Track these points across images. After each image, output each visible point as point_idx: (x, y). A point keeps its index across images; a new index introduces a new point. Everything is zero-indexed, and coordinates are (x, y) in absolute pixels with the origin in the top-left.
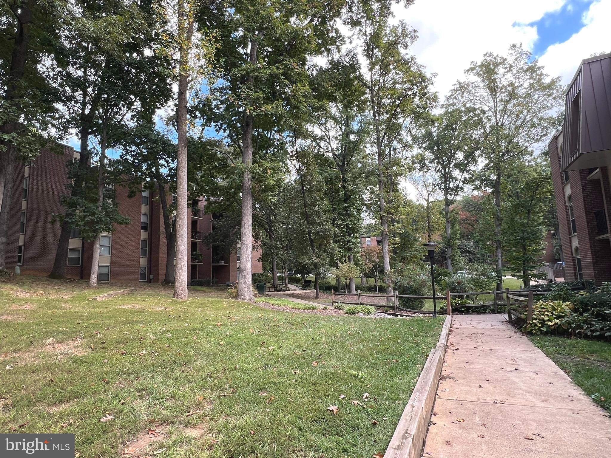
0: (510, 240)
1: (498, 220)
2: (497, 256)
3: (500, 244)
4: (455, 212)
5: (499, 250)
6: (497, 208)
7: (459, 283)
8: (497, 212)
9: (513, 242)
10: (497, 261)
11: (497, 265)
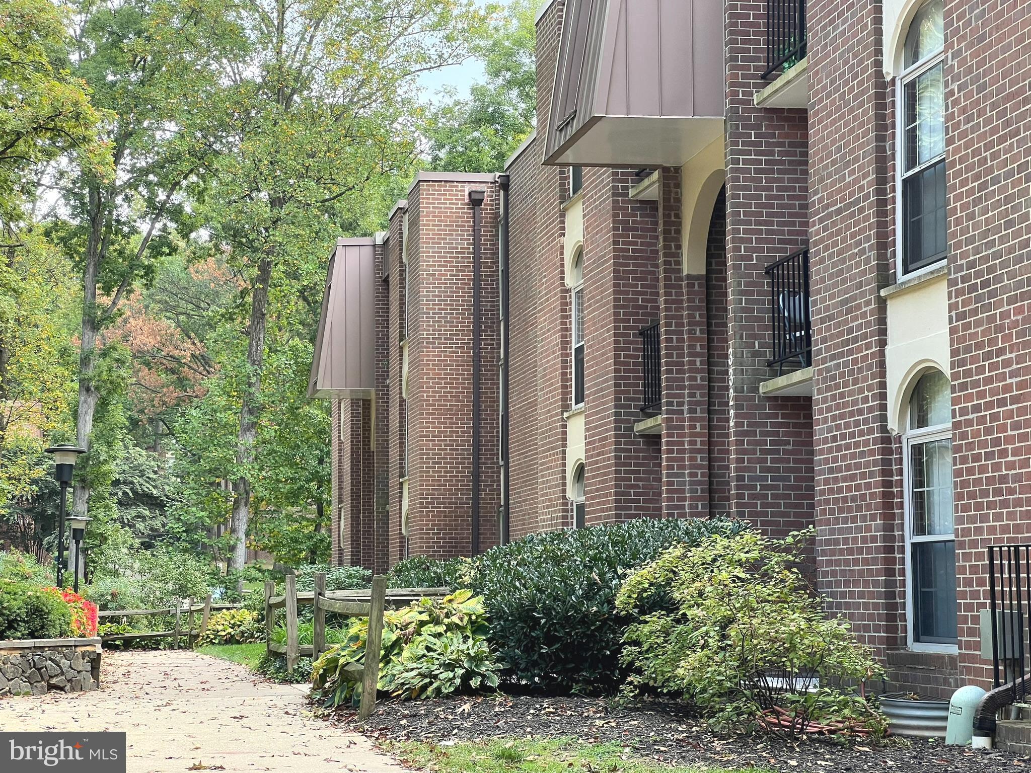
0: (278, 481)
1: (251, 412)
2: (233, 531)
3: (247, 493)
4: (116, 355)
5: (244, 514)
6: (249, 368)
7: (113, 595)
8: (250, 385)
9: (285, 488)
10: (233, 549)
11: (229, 561)
